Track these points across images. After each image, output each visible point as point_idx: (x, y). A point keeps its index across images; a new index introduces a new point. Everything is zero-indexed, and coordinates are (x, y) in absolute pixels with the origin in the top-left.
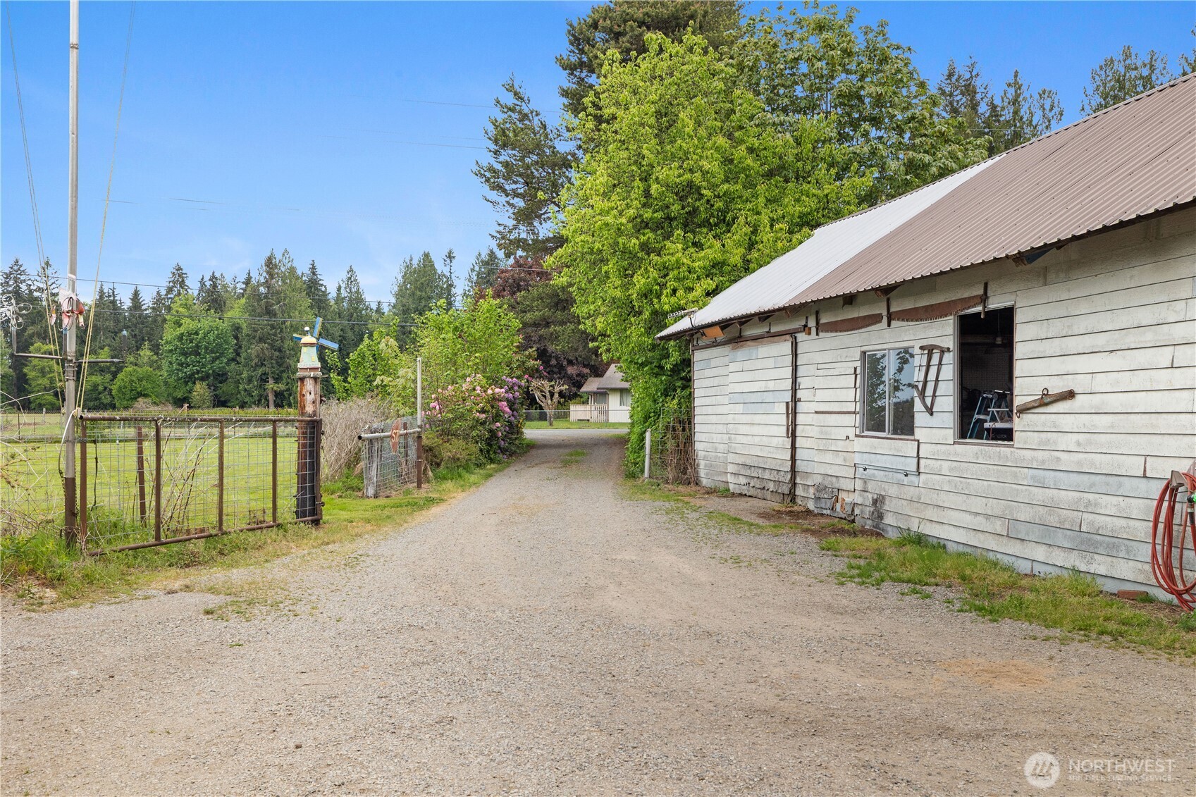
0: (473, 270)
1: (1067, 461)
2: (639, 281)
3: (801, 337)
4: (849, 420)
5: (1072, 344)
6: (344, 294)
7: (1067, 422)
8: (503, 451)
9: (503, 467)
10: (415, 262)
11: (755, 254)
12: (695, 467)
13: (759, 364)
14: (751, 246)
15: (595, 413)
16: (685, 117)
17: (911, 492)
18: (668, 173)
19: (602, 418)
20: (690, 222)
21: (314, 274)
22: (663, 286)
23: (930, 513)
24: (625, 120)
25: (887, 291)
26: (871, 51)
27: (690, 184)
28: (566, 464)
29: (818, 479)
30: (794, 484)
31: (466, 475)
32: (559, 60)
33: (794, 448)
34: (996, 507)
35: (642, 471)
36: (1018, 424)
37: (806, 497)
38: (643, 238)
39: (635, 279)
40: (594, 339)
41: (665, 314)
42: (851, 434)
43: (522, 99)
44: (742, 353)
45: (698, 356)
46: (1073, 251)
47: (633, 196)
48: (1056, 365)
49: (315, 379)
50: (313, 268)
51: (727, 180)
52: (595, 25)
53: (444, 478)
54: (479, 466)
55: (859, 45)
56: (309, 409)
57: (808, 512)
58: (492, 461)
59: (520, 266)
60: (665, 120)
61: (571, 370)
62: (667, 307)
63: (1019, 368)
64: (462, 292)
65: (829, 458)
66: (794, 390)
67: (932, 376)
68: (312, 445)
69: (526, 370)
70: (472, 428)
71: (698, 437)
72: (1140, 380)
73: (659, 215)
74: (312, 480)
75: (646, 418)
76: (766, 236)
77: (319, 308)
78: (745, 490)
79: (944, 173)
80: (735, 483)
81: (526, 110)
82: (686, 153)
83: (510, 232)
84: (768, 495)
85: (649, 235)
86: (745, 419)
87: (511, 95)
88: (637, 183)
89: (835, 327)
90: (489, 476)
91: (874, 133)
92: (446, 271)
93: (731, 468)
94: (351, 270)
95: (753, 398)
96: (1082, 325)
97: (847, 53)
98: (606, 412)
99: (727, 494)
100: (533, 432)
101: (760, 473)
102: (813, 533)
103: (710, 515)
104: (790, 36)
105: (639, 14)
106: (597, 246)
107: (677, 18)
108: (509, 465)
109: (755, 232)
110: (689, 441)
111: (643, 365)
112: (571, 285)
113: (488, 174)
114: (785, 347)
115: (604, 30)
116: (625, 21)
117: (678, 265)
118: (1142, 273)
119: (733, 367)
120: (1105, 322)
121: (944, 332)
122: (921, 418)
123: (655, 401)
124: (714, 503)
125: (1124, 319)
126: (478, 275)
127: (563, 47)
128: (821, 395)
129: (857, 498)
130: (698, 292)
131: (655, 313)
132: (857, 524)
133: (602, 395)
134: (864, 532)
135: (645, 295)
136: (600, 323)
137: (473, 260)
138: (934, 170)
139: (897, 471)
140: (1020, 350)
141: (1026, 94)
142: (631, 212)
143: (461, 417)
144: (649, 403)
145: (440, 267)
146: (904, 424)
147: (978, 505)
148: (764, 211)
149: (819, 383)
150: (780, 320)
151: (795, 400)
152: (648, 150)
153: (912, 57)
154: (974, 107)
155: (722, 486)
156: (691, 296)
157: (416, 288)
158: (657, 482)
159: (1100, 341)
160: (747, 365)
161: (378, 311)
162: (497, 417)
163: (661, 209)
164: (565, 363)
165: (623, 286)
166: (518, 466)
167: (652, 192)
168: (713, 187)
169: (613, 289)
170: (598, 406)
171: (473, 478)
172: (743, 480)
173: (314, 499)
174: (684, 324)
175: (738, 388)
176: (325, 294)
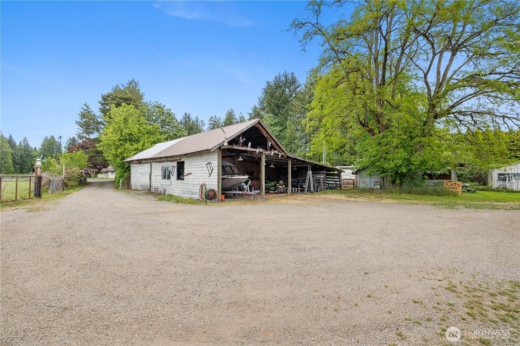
0: (68, 141)
1: (191, 183)
2: (119, 151)
3: (152, 163)
4: (160, 177)
5: (191, 167)
6: (22, 144)
7: (191, 177)
8: (83, 184)
9: (84, 187)
10: (48, 138)
11: (144, 148)
12: (131, 186)
13: (144, 167)
14: (143, 146)
15: (105, 176)
16: (130, 121)
17: (170, 188)
18: (127, 131)
19: (106, 177)
20: (131, 140)
21: (11, 138)
22: (125, 152)
23: (173, 191)
24: (117, 120)
25: (166, 157)
26: (168, 113)
27: (131, 133)
28: (100, 186)
29: (155, 187)
30: (151, 188)
31: (75, 189)
32: (99, 102)
33: (150, 182)
34: (182, 190)
35: (119, 187)
36: (185, 178)
37: (153, 190)
38: (120, 143)
39: (118, 150)
40: (109, 161)
41: (125, 157)
42: (161, 179)
43: (89, 108)
44: (141, 165)
45: (132, 165)
46: (192, 154)
47: (118, 134)
48: (189, 169)
49: (41, 168)
50: (11, 137)
51: (139, 133)
52: (109, 97)
53: (69, 189)
54: (78, 187)
55: (166, 112)
56: (39, 174)
57: (153, 192)
58: (80, 186)
59: (84, 142)
60: (126, 120)
61: (98, 167)
62: (125, 156)
63: (185, 170)
64: (64, 146)
65: (157, 183)
66: (151, 172)
67: (173, 170)
68: (39, 182)
69: (89, 167)
70: (76, 179)
71: (131, 180)
72: (199, 172)
73: (124, 138)
74: (39, 189)
75: (120, 177)
76: (146, 144)
77: (13, 147)
78: (141, 189)
79: (180, 137)
80: (139, 189)
81: (89, 110)
82: (130, 127)
83: (81, 134)
84: (146, 190)
85: (121, 142)
86: (141, 177)
87: (86, 107)
88: (119, 132)
89: (158, 162)
90: (81, 189)
91: (168, 127)
92: (59, 141)
93: (138, 186)
94: (25, 138)
95: (143, 173)
96: (193, 164)
97: (163, 113)
98: (107, 176)
99: (137, 190)
100: (89, 180)
101: (144, 186)
102: (153, 195)
103: (134, 193)
104: (152, 108)
105: (119, 96)
106: (110, 143)
107: (128, 99)
108: (85, 187)
109: (144, 143)
110: (130, 181)
111: (120, 167)
112: (103, 150)
113: (79, 123)
114: (149, 165)
115: (111, 98)
116: (116, 97)
117: (128, 148)
118: (199, 158)
119: (139, 168)
120: (195, 164)
121: (175, 164)
122: (171, 177)
123: (122, 174)
124: (135, 192)
125: (198, 164)
126: (69, 142)
127: (100, 99)
128: (156, 173)
129: (161, 190)
130: (132, 153)
131: (123, 157)
132: (161, 194)
133: (107, 172)
134: (162, 195)
135: (120, 153)
136: (110, 158)
137: (68, 139)
138: (178, 135)
139: (168, 185)
140: (185, 168)
141: (199, 120)
142: (118, 137)
143: (73, 177)
144: (121, 174)
145: (57, 139)
146: (169, 178)
147: (179, 189)
148: (146, 140)
149: (155, 171)
150: (148, 160)
151: (151, 174)
152: (122, 126)
153: (175, 115)
154: (190, 121)
155: (137, 189)
156: (131, 154)
157: (49, 144)
158: (123, 189)
159: (195, 166)
160: (142, 168)
161: (35, 149)
162: (82, 177)
163: (124, 137)
164: (96, 165)
165: (115, 151)
166: (88, 187)
167: (123, 134)
168: (136, 134)
169: (113, 152)
170: (105, 175)
171: (77, 189)
172: (141, 188)
173: (39, 193)
174: (129, 159)
175: (140, 171)
176: (15, 144)
